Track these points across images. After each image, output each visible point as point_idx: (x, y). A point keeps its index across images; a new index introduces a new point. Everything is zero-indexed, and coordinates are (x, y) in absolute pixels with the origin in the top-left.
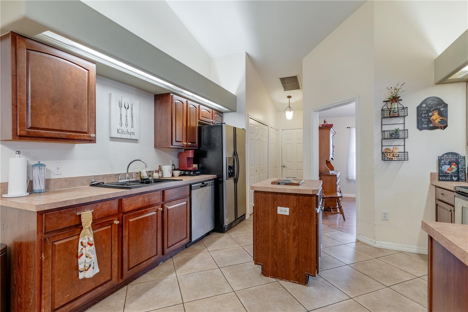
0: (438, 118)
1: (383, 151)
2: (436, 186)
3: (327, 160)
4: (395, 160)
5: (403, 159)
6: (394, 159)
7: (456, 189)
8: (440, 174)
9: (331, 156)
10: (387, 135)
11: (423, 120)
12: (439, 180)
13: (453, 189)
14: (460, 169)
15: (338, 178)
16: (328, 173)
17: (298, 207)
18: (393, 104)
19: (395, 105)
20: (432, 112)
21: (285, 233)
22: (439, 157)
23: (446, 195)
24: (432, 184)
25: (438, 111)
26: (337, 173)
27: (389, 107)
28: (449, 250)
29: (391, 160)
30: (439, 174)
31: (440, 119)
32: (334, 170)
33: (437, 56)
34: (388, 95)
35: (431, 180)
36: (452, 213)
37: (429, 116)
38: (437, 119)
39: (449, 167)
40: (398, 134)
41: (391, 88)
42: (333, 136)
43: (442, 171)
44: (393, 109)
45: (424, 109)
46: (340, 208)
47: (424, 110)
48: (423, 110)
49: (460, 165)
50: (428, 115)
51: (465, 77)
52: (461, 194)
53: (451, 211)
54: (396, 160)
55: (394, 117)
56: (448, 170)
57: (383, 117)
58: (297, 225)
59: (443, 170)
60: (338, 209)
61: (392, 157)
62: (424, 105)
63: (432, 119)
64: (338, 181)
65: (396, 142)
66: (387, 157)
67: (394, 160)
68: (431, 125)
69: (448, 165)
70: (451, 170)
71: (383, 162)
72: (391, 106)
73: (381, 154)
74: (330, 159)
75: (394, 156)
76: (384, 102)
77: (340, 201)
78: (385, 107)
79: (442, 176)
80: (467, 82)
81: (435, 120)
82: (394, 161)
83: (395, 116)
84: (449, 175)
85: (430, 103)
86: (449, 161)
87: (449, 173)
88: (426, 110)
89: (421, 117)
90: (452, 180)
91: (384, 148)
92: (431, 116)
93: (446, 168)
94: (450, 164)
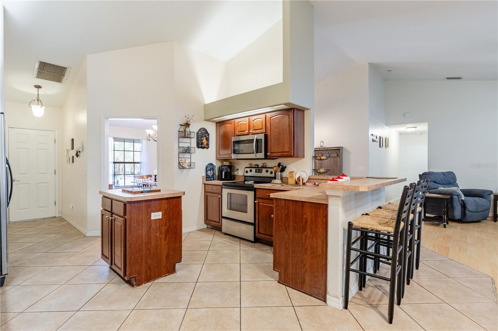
0: (205, 141)
1: (179, 162)
2: (205, 184)
5: (191, 168)
7: (223, 184)
8: (207, 177)
10: (182, 150)
11: (199, 142)
12: (206, 180)
13: (221, 184)
14: (214, 173)
17: (168, 209)
18: (187, 128)
21: (158, 235)
22: (206, 166)
23: (215, 189)
24: (203, 183)
25: (205, 137)
29: (184, 168)
30: (206, 177)
31: (206, 143)
33: (206, 104)
34: (184, 122)
35: (202, 181)
44: (187, 132)
48: (199, 135)
54: (186, 169)
57: (180, 137)
58: (168, 224)
59: (208, 174)
61: (186, 166)
62: (200, 133)
63: (203, 142)
65: (186, 155)
66: (181, 167)
68: (203, 146)
70: (211, 174)
71: (178, 169)
73: (178, 164)
75: (188, 166)
76: (180, 125)
78: (181, 129)
79: (208, 178)
80: (216, 123)
83: (188, 137)
85: (202, 131)
88: (201, 136)
89: (199, 140)
90: (211, 180)
91: (180, 159)
92: (203, 140)
93: (209, 172)
94: (210, 171)
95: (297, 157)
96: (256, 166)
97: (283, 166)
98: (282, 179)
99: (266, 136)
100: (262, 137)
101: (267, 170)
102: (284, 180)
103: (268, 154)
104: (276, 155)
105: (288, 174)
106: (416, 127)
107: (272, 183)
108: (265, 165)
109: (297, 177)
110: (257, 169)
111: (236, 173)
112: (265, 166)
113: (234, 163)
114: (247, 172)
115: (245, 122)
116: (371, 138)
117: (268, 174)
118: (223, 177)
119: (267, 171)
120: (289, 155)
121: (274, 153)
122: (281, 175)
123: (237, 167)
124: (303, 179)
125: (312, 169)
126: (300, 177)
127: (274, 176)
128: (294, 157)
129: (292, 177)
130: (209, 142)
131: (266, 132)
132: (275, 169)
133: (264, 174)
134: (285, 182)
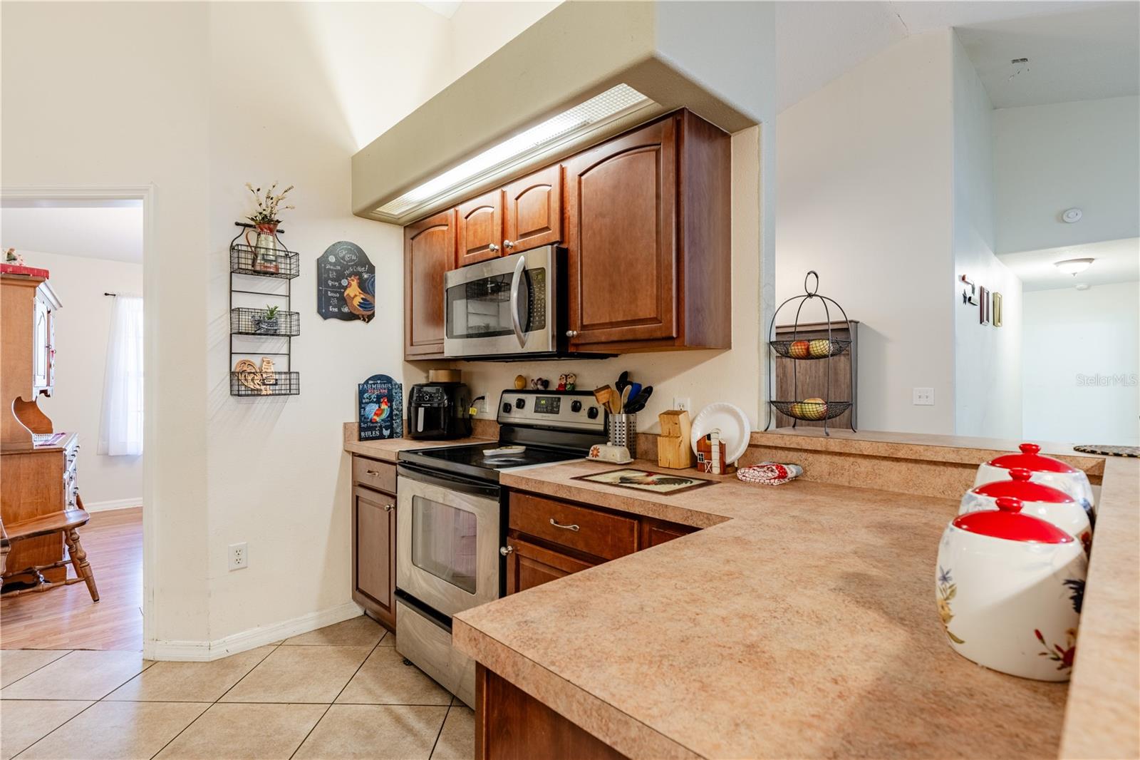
0: (358, 294)
1: (232, 370)
2: (354, 454)
3: (19, 399)
4: (267, 395)
5: (283, 392)
6: (264, 393)
7: (400, 458)
8: (363, 425)
9: (40, 383)
10: (246, 323)
11: (329, 294)
12: (361, 439)
13: (393, 459)
14: (395, 412)
15: (68, 459)
16: (25, 446)
18: (263, 236)
19: (267, 241)
20: (347, 279)
22: (359, 385)
23: (377, 474)
24: (346, 451)
25: (358, 277)
26: (65, 440)
27: (253, 243)
28: (608, 742)
29: (256, 393)
30: (360, 425)
31: (362, 299)
32: (51, 432)
33: (357, 152)
34: (248, 211)
35: (345, 441)
36: (390, 513)
37: (341, 287)
38: (356, 296)
39: (377, 406)
40: (276, 323)
41: (258, 190)
42: (49, 312)
43: (365, 418)
44: (263, 251)
45: (332, 267)
46: (78, 561)
47: (332, 270)
48: (329, 269)
49: (394, 403)
50: (340, 284)
51: (403, 215)
52: (410, 468)
53: (390, 508)
54: (270, 395)
55: (265, 273)
56: (376, 414)
57: (235, 270)
59: (366, 416)
60: (70, 567)
61: (258, 387)
62: (332, 259)
63: (348, 295)
64: (70, 467)
65: (270, 344)
66: (246, 386)
67: (264, 395)
68: (346, 310)
69: (375, 402)
70: (381, 414)
71: (233, 399)
72: (258, 241)
73: (228, 377)
74: (36, 392)
75: (264, 384)
76: (237, 224)
77: (76, 540)
78: (242, 240)
79: (367, 430)
80: (405, 227)
81: (353, 298)
82: (264, 397)
83: (268, 270)
84: (376, 427)
85: (344, 256)
86: (377, 395)
87: (377, 422)
88: (336, 271)
89: (327, 285)
90: (382, 437)
91: (236, 359)
92: (346, 288)
93: (372, 409)
94: (378, 402)
95: (700, 345)
96: (540, 387)
97: (637, 387)
98: (633, 441)
99: (562, 258)
100: (543, 259)
101: (576, 402)
102: (642, 445)
103: (570, 333)
104: (603, 339)
105: (658, 419)
106: (1091, 260)
107: (590, 457)
108: (570, 381)
109: (697, 434)
110: (543, 398)
111: (473, 411)
112: (573, 385)
113: (471, 374)
114: (507, 408)
115: (490, 210)
116: (960, 288)
117: (581, 421)
118: (420, 429)
119: (576, 407)
120: (658, 334)
121: (592, 327)
122: (630, 426)
123: (479, 390)
124: (722, 447)
125: (765, 398)
126: (709, 437)
127: (601, 428)
128: (683, 347)
129: (674, 435)
130: (374, 296)
131: (561, 242)
132: (604, 396)
133: (565, 417)
134: (646, 452)
